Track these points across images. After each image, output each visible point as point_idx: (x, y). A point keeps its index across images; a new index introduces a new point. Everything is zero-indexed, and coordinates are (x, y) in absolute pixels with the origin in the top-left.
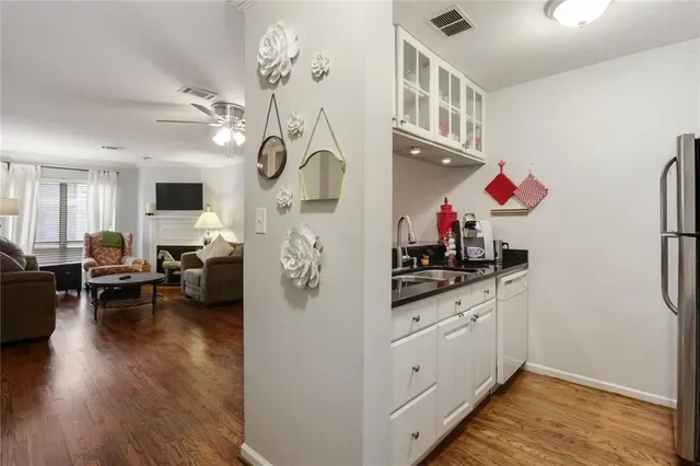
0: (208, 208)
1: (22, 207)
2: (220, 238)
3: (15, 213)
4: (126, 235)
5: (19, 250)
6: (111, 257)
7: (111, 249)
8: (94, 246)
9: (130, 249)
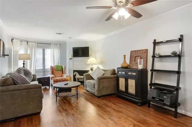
0: (91, 56)
1: (32, 57)
2: (98, 67)
3: (29, 59)
4: (63, 67)
5: (31, 72)
6: (59, 74)
7: (59, 71)
8: (54, 71)
9: (65, 71)
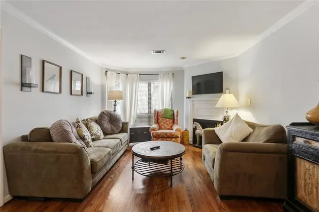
0: (227, 91)
2: (237, 117)
4: (175, 111)
6: (167, 124)
7: (167, 119)
8: (159, 118)
9: (177, 120)
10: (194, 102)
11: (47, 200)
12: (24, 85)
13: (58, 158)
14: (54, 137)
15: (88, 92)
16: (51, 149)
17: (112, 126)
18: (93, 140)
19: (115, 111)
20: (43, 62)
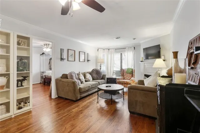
4: (133, 70)
6: (128, 77)
7: (129, 74)
8: (124, 73)
9: (134, 75)
10: (145, 64)
11: (66, 99)
12: (62, 59)
13: (68, 84)
14: (68, 77)
15: (88, 60)
16: (66, 81)
17: (97, 76)
18: (86, 81)
19: (100, 69)
20: (68, 49)
